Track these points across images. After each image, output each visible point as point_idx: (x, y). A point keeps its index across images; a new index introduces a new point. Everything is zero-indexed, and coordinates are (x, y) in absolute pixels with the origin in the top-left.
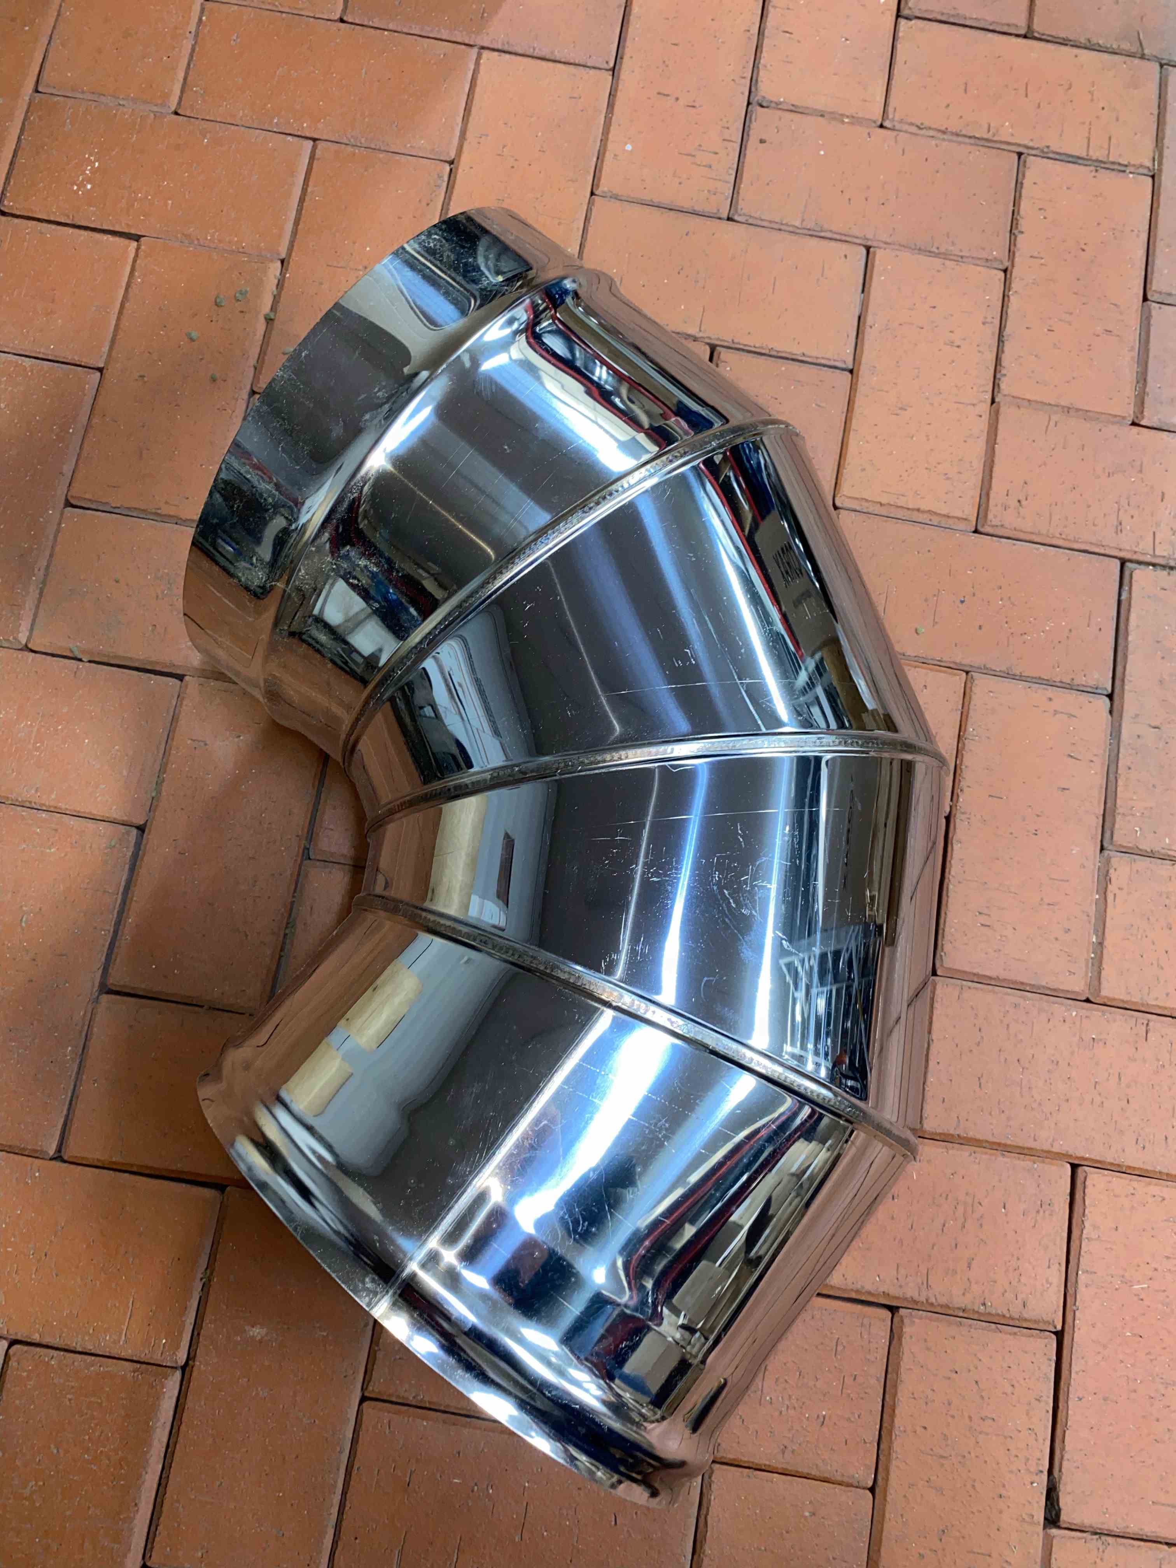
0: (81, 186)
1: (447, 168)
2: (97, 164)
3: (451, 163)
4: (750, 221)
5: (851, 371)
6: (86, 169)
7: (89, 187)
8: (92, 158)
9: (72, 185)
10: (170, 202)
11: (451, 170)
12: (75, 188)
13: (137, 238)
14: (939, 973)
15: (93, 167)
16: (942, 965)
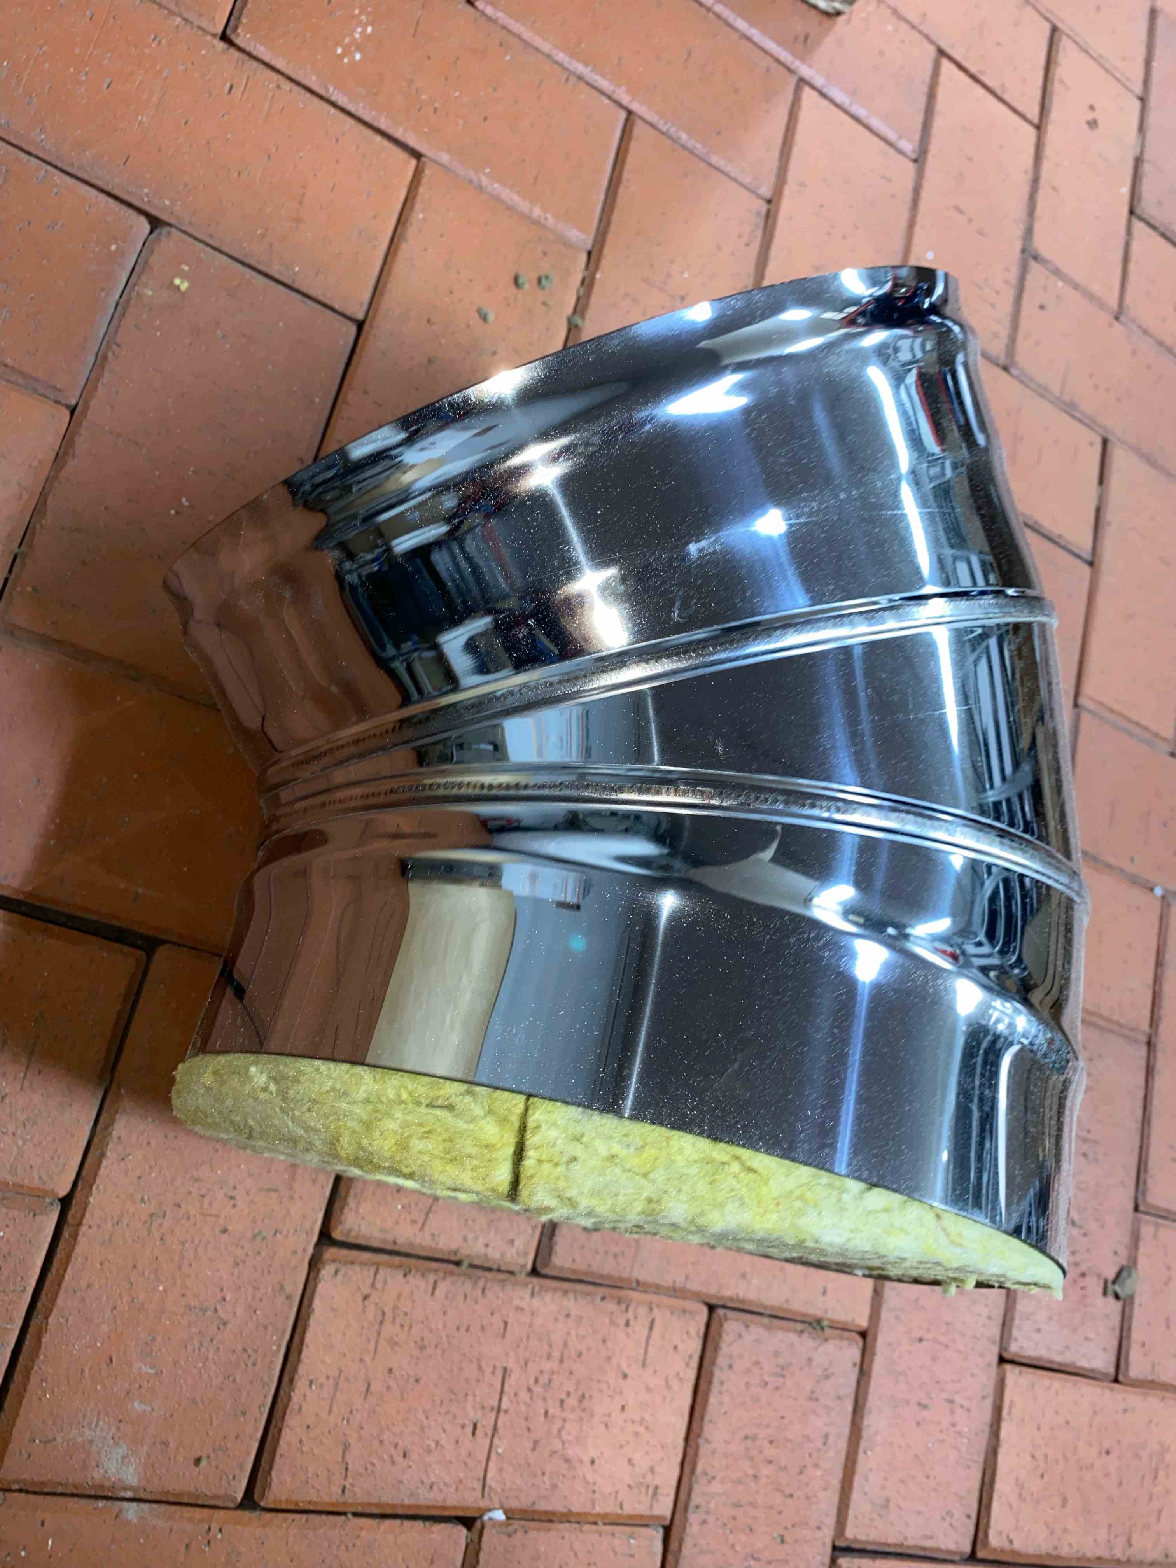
0: (347, 52)
1: (764, 207)
2: (369, 30)
3: (769, 202)
4: (1023, 378)
5: (1091, 564)
6: (355, 31)
7: (358, 57)
8: (363, 18)
9: (337, 44)
10: (461, 122)
11: (769, 211)
12: (339, 51)
13: (417, 155)
14: (1142, 1208)
15: (365, 30)
16: (1144, 1200)
